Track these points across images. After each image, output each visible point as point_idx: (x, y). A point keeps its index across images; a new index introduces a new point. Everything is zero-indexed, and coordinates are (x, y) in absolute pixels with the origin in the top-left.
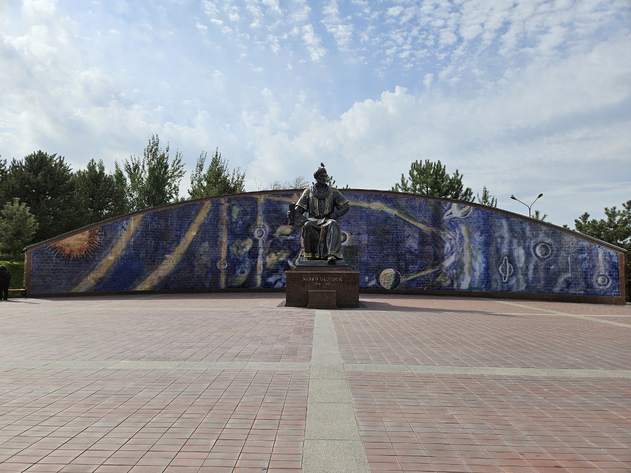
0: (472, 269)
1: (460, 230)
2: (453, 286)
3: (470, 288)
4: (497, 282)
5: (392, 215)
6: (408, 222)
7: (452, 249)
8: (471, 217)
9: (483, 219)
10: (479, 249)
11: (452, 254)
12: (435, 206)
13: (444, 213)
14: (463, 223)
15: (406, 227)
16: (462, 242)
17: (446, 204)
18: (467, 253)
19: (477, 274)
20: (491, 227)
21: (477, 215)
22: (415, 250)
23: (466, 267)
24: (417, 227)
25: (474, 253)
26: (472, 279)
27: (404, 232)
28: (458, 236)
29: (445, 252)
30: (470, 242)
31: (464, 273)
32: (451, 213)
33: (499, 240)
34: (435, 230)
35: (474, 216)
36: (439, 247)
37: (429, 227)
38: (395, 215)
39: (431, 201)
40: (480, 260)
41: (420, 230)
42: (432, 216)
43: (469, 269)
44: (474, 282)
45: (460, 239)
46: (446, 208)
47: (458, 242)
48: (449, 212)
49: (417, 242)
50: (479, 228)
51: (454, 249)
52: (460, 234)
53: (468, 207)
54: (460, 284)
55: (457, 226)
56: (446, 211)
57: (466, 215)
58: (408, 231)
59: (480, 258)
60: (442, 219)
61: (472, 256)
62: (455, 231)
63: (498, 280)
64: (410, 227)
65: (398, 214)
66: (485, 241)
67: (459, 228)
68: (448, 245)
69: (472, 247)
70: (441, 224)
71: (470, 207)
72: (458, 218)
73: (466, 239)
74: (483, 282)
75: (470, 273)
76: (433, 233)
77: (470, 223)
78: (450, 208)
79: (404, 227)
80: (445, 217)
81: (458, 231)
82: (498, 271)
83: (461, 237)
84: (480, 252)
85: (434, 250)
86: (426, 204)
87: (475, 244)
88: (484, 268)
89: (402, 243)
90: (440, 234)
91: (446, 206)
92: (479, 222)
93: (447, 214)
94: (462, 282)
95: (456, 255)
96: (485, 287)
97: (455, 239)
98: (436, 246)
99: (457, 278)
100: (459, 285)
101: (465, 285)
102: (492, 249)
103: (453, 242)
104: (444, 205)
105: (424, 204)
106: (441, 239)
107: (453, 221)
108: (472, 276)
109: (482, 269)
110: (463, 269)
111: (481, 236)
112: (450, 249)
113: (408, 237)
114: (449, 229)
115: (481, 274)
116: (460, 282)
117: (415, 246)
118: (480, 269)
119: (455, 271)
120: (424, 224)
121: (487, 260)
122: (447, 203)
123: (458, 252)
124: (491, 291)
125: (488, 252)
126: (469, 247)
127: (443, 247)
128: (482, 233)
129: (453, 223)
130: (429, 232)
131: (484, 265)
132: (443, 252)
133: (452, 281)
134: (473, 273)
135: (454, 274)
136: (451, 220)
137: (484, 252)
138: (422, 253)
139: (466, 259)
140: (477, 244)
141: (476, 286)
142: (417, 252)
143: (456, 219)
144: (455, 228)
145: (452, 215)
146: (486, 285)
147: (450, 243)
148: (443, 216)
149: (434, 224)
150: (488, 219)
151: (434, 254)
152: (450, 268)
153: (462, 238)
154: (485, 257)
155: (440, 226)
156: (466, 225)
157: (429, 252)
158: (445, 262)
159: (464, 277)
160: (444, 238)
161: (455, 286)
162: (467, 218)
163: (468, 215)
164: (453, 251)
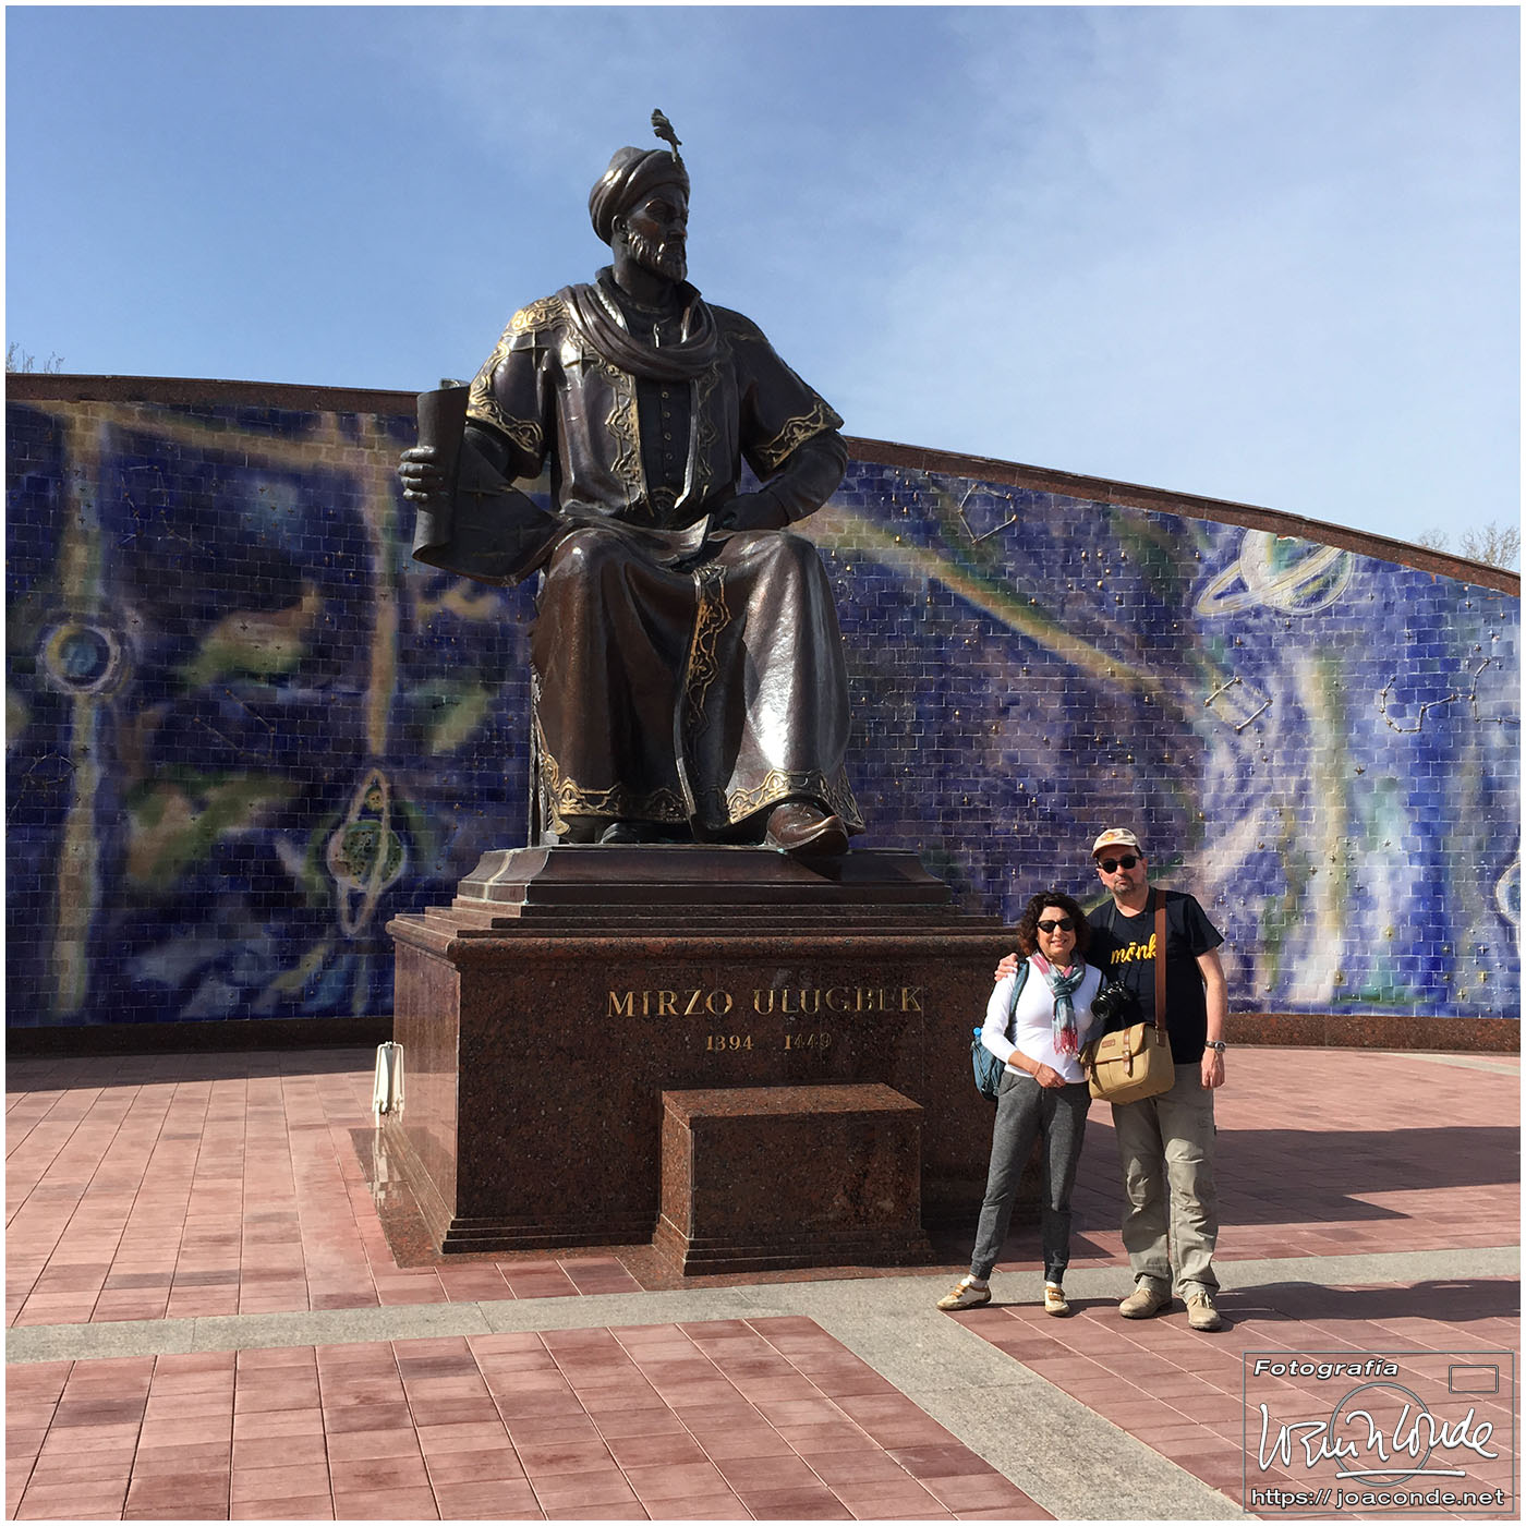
0: (1356, 896)
1: (1289, 682)
2: (1249, 991)
3: (1343, 995)
4: (1486, 965)
5: (916, 584)
6: (1005, 628)
7: (1242, 786)
8: (1345, 610)
9: (1412, 621)
10: (1391, 784)
11: (1243, 813)
12: (1150, 543)
13: (1203, 584)
14: (1304, 641)
15: (992, 658)
16: (1297, 743)
17: (1210, 531)
18: (1326, 810)
19: (1380, 924)
20: (1452, 665)
21: (1379, 601)
22: (1047, 787)
23: (1322, 883)
24: (1054, 657)
25: (1364, 804)
26: (1351, 947)
27: (980, 683)
28: (1276, 707)
29: (1207, 800)
30: (1342, 748)
31: (1311, 916)
32: (1240, 586)
33: (1496, 737)
34: (1153, 679)
35: (1364, 602)
36: (1176, 773)
37: (1117, 655)
38: (934, 585)
39: (1128, 514)
40: (1398, 848)
41: (1071, 671)
42: (1137, 599)
43: (1336, 893)
44: (1363, 963)
45: (1287, 726)
46: (1211, 555)
47: (1278, 744)
48: (1227, 577)
49: (1055, 740)
50: (1387, 667)
51: (1258, 781)
52: (1289, 699)
53: (1330, 554)
54: (1290, 977)
55: (1273, 657)
56: (1212, 571)
57: (1318, 597)
58: (1006, 679)
59: (1395, 833)
60: (1188, 612)
61: (1353, 823)
62: (1260, 684)
63: (1494, 956)
64: (1019, 657)
65: (948, 581)
66: (1422, 741)
67: (1280, 671)
68: (1220, 761)
69: (1349, 774)
70: (1186, 642)
71: (1342, 556)
72: (1278, 613)
73: (1322, 731)
74: (1410, 965)
75: (1340, 919)
76: (1138, 694)
77: (1341, 639)
78: (1235, 556)
79: (980, 655)
80: (1209, 607)
81: (1280, 681)
82: (1493, 905)
83: (1293, 716)
84: (1392, 799)
85: (1148, 786)
86: (1104, 529)
87: (1366, 756)
88: (1417, 888)
89: (967, 743)
90: (1181, 696)
91: (1213, 545)
92: (1390, 637)
93: (1213, 588)
94: (1296, 966)
95: (1266, 817)
96: (1420, 993)
97: (1261, 728)
98: (1159, 763)
99: (1271, 945)
100: (1283, 983)
101: (1314, 983)
102: (1461, 785)
103: (1248, 743)
104: (1200, 542)
105: (1093, 529)
106: (1186, 727)
107: (1248, 630)
108: (1356, 934)
109: (1409, 894)
110: (1301, 892)
111: (1398, 712)
112: (1232, 781)
113: (1004, 711)
114: (1227, 672)
115: (1403, 919)
116: (1289, 964)
117: (1043, 763)
118: (1396, 893)
119: (1258, 906)
120: (1091, 642)
121: (1435, 843)
122: (1215, 530)
123: (1275, 801)
124: (1453, 1012)
125: (1442, 799)
126: (1338, 771)
127: (1195, 771)
128: (1404, 697)
129: (1248, 639)
130: (1119, 686)
131: (1415, 872)
132: (1197, 801)
133: (1247, 962)
134: (1358, 919)
135: (1254, 920)
136: (1238, 625)
137: (1415, 801)
138: (1080, 801)
139: (1323, 836)
140: (1379, 754)
141: (1372, 985)
142: (1054, 797)
143: (1265, 619)
144: (1258, 668)
145: (1242, 596)
146: (1428, 980)
147: (1235, 748)
148: (1192, 602)
149: (1148, 641)
150: (1437, 621)
151: (1148, 813)
152: (1233, 889)
153: (1296, 720)
154: (1425, 828)
155: (1177, 657)
156: (1318, 653)
157: (1122, 800)
158: (1208, 854)
159: (1309, 934)
160: (1202, 723)
161: (1261, 987)
162: (1327, 612)
163: (1327, 601)
164: (1250, 792)
